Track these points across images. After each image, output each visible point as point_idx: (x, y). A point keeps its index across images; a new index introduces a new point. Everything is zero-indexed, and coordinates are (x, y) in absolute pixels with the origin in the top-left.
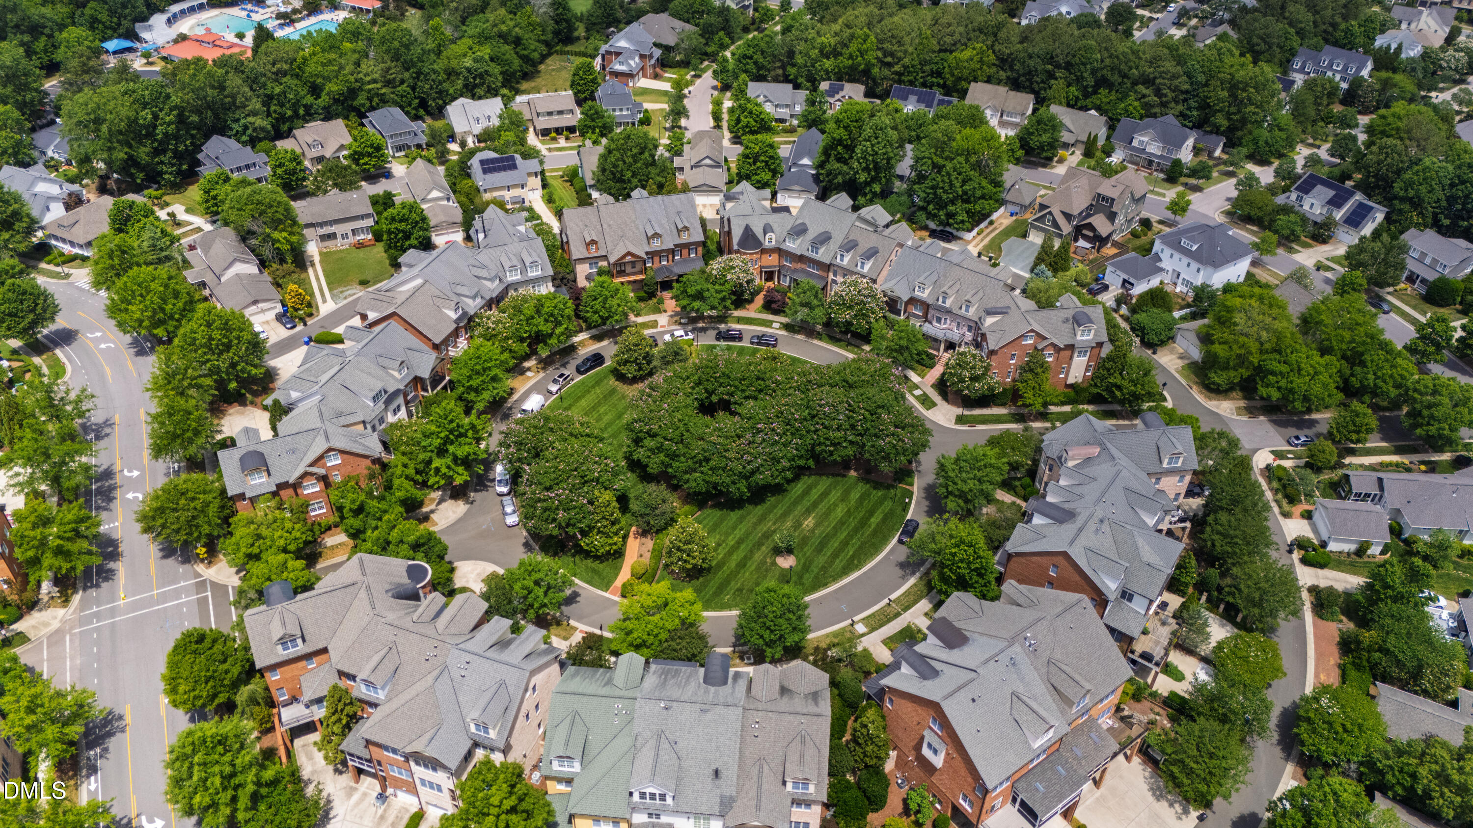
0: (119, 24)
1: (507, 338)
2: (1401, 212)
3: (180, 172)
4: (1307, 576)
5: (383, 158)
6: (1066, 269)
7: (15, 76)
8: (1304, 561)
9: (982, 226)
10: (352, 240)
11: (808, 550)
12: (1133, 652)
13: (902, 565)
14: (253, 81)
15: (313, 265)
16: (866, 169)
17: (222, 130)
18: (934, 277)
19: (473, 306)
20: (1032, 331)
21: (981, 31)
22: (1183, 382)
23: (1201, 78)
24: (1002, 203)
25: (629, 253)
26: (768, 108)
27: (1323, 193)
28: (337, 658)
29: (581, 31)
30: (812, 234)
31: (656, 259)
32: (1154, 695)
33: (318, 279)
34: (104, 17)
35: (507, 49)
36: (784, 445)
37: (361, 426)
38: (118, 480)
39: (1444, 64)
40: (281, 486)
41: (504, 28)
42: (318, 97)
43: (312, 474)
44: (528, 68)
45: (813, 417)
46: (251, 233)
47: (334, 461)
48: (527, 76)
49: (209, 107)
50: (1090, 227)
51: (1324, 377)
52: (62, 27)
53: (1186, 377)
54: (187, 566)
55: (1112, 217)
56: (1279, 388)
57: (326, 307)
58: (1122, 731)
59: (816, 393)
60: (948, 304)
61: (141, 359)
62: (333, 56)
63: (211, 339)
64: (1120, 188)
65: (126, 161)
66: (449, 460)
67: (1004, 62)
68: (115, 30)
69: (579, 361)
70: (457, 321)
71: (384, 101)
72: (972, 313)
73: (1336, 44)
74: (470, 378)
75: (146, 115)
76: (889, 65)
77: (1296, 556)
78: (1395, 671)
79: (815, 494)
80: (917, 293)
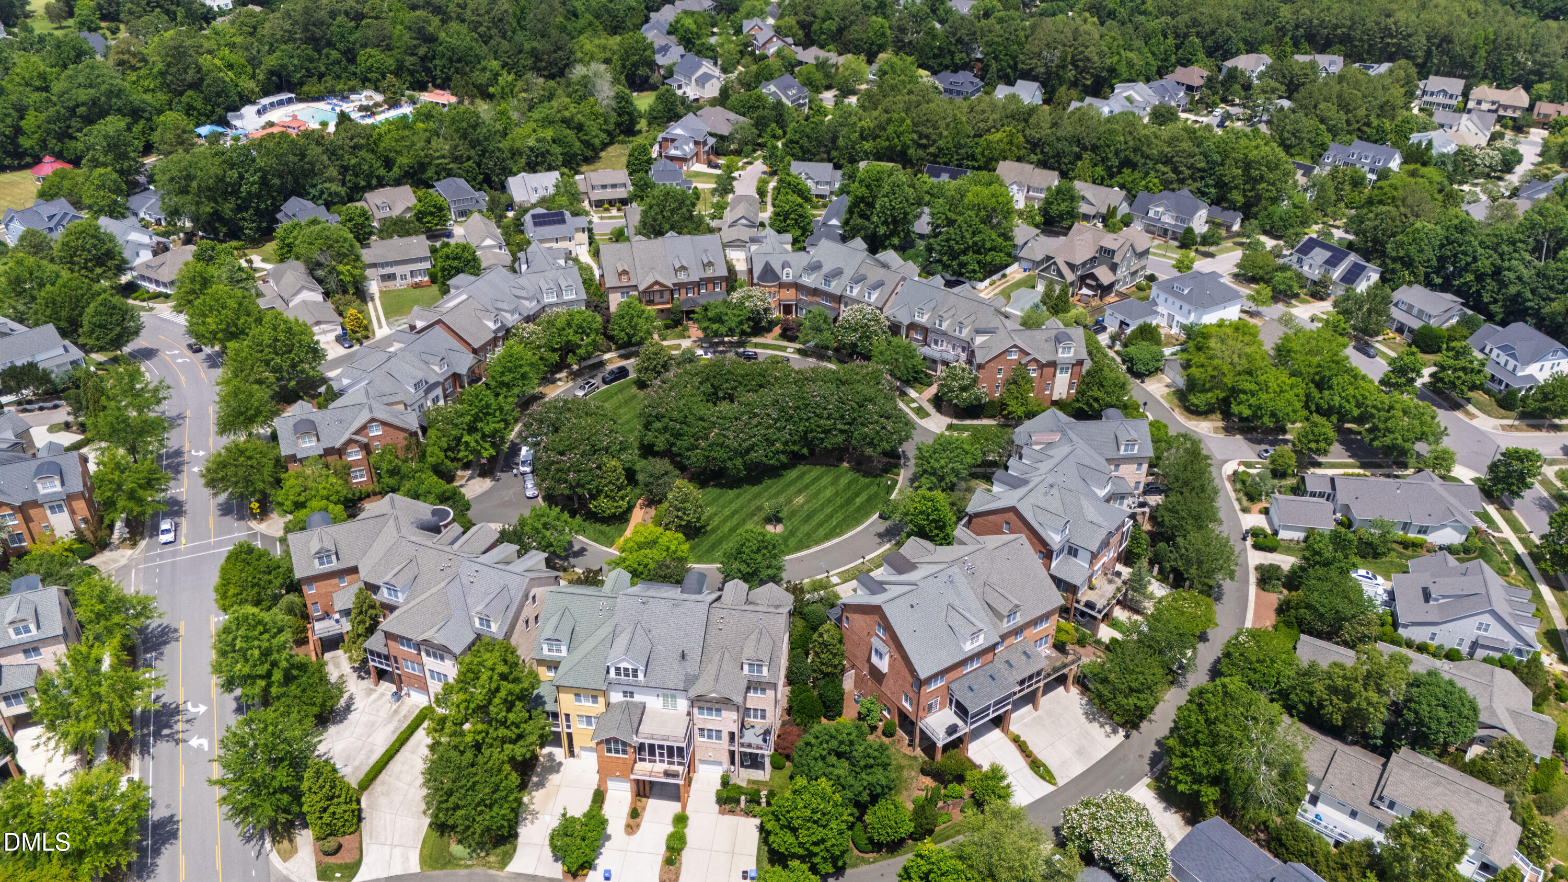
0: (213, 112)
1: (539, 347)
2: (1393, 271)
3: (259, 229)
4: (1256, 558)
5: (444, 219)
6: (1066, 311)
7: (116, 146)
8: (1256, 547)
9: (995, 277)
10: (409, 281)
11: (796, 521)
12: (1078, 602)
13: (880, 535)
14: (332, 153)
15: (372, 299)
16: (885, 223)
17: (301, 193)
18: (933, 304)
19: (511, 319)
20: (1015, 346)
21: (1013, 117)
22: (1167, 405)
23: (1216, 157)
24: (1017, 259)
25: (657, 283)
26: (810, 183)
27: (1320, 255)
28: (365, 574)
29: (642, 124)
30: (826, 269)
31: (683, 291)
32: (1098, 642)
33: (376, 310)
34: (199, 104)
35: (570, 134)
36: (779, 429)
37: (402, 407)
38: (186, 457)
39: (1478, 161)
40: (329, 452)
41: (567, 114)
42: (390, 170)
43: (356, 442)
44: (590, 153)
45: (807, 406)
46: (319, 265)
47: (376, 432)
48: (588, 160)
49: (290, 172)
50: (1093, 276)
51: (1290, 395)
52: (160, 112)
53: (1169, 402)
54: (242, 523)
55: (1114, 268)
56: (1250, 406)
57: (382, 331)
58: (1057, 659)
59: (810, 388)
60: (944, 326)
61: (213, 371)
62: (407, 132)
63: (276, 340)
64: (1121, 241)
65: (211, 215)
66: (478, 436)
67: (1034, 145)
68: (208, 117)
69: (606, 374)
70: (495, 332)
71: (450, 174)
72: (965, 333)
73: (1368, 139)
74: (502, 374)
75: (233, 175)
76: (925, 147)
77: (1249, 541)
78: (1318, 626)
79: (807, 479)
80: (918, 319)
